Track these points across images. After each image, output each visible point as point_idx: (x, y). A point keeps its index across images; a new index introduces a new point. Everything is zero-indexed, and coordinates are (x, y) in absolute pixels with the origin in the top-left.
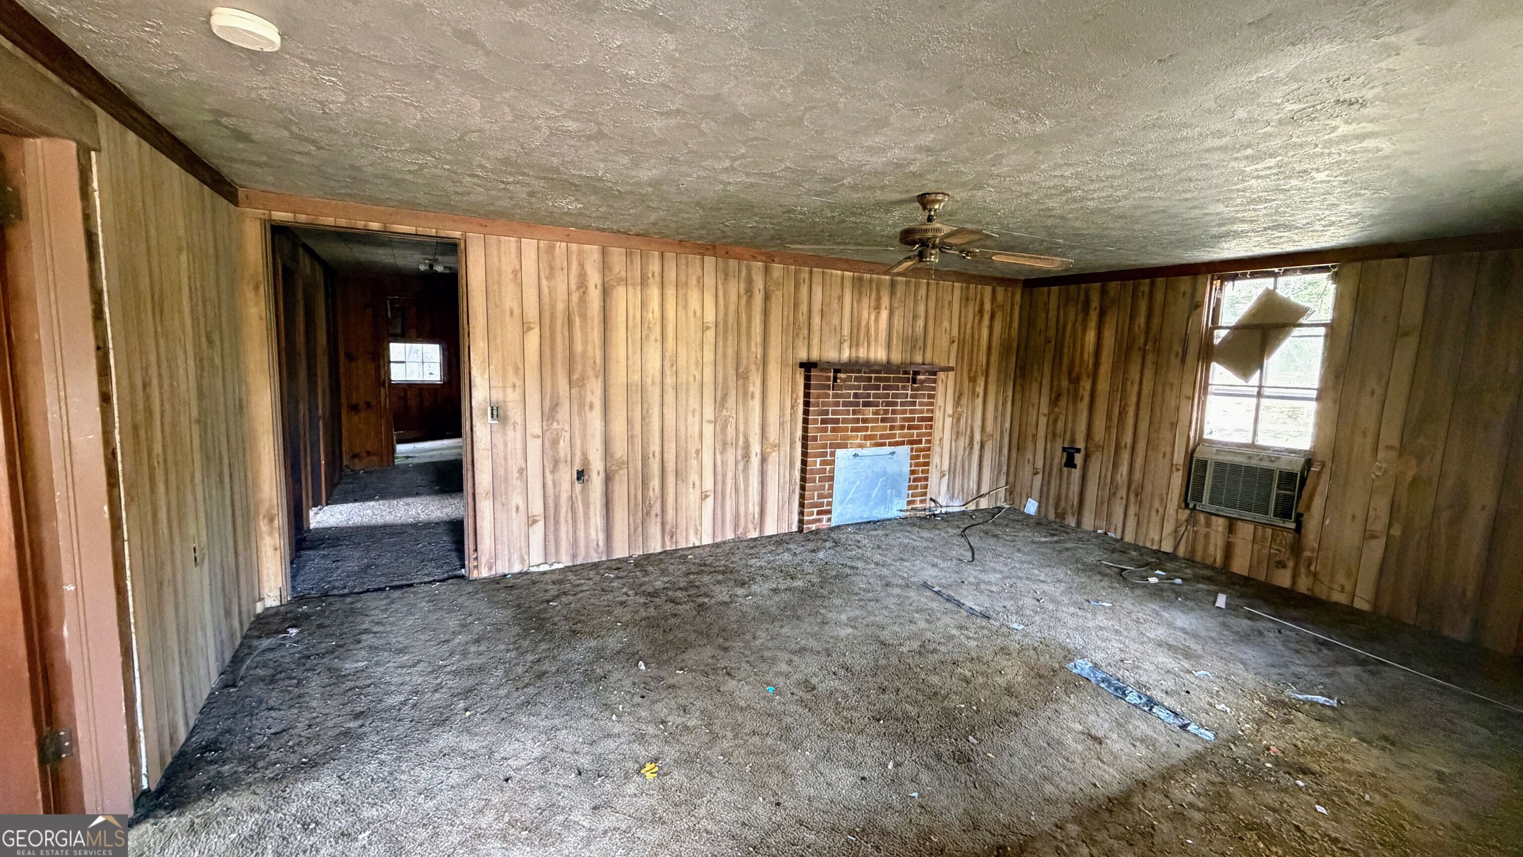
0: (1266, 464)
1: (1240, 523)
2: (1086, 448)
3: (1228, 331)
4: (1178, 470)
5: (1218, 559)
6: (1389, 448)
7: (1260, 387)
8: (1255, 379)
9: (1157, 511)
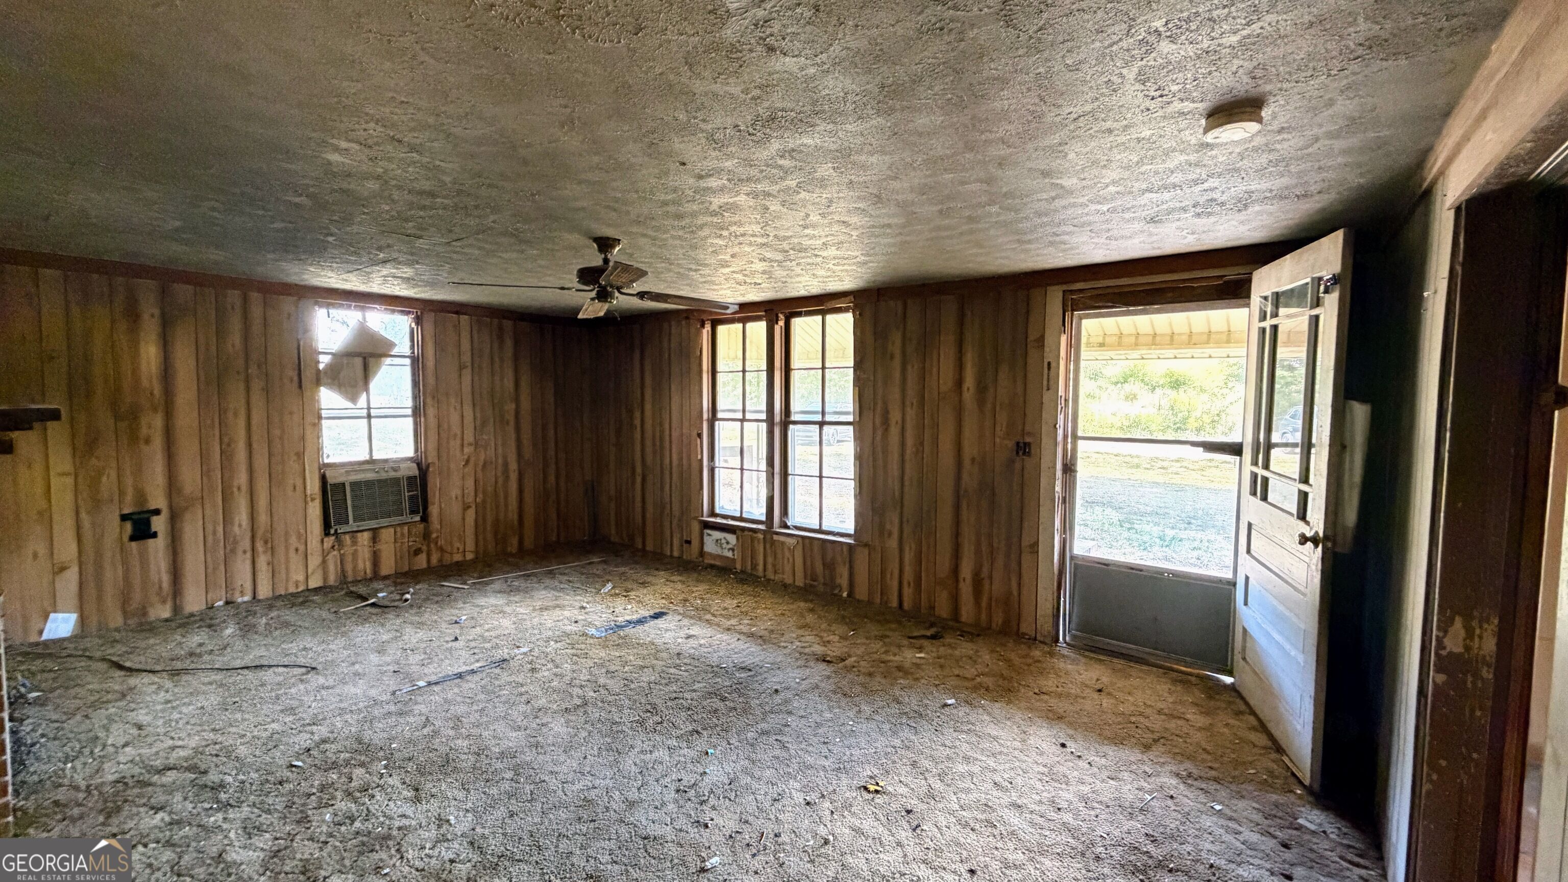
0: (392, 474)
1: (383, 531)
2: (171, 507)
3: (330, 357)
4: (313, 500)
5: (368, 571)
6: (470, 444)
7: (369, 408)
8: (362, 401)
9: (297, 550)
